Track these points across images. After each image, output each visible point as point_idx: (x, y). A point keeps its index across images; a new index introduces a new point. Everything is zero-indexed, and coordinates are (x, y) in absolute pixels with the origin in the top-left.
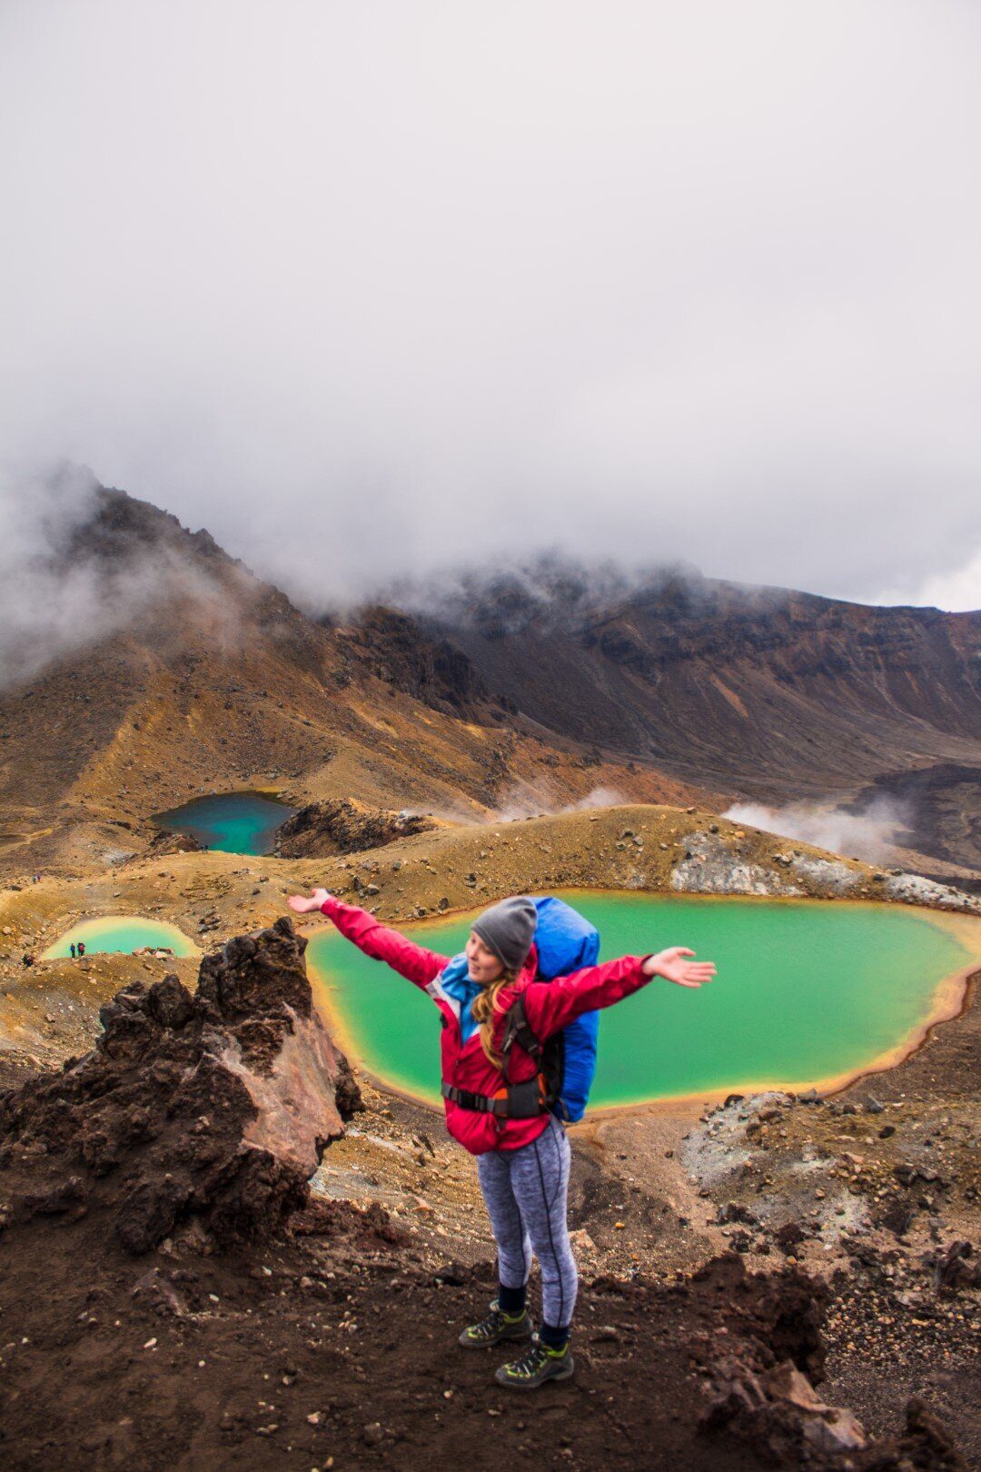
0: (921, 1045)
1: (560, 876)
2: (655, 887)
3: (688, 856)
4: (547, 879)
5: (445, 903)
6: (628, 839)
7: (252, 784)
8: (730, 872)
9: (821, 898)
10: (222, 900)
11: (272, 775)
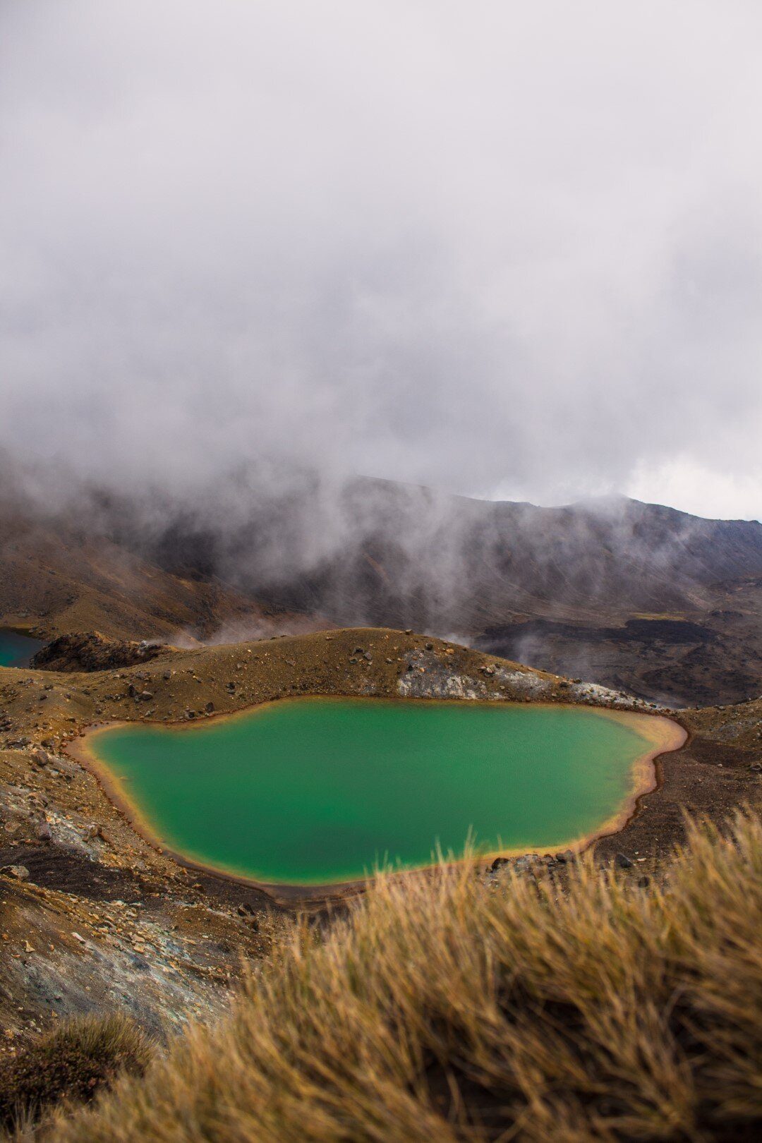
0: (635, 813)
1: (304, 685)
2: (385, 693)
3: (410, 669)
4: (294, 687)
5: (211, 707)
6: (358, 655)
7: (6, 622)
8: (445, 682)
9: (520, 701)
10: (12, 705)
11: (24, 615)
